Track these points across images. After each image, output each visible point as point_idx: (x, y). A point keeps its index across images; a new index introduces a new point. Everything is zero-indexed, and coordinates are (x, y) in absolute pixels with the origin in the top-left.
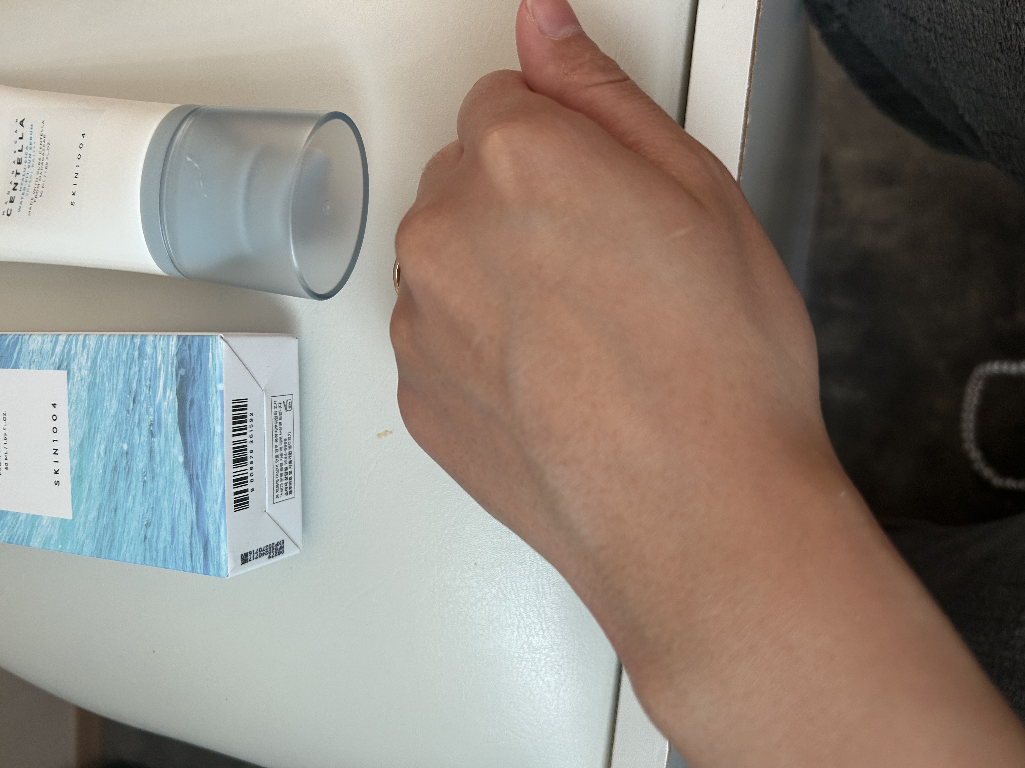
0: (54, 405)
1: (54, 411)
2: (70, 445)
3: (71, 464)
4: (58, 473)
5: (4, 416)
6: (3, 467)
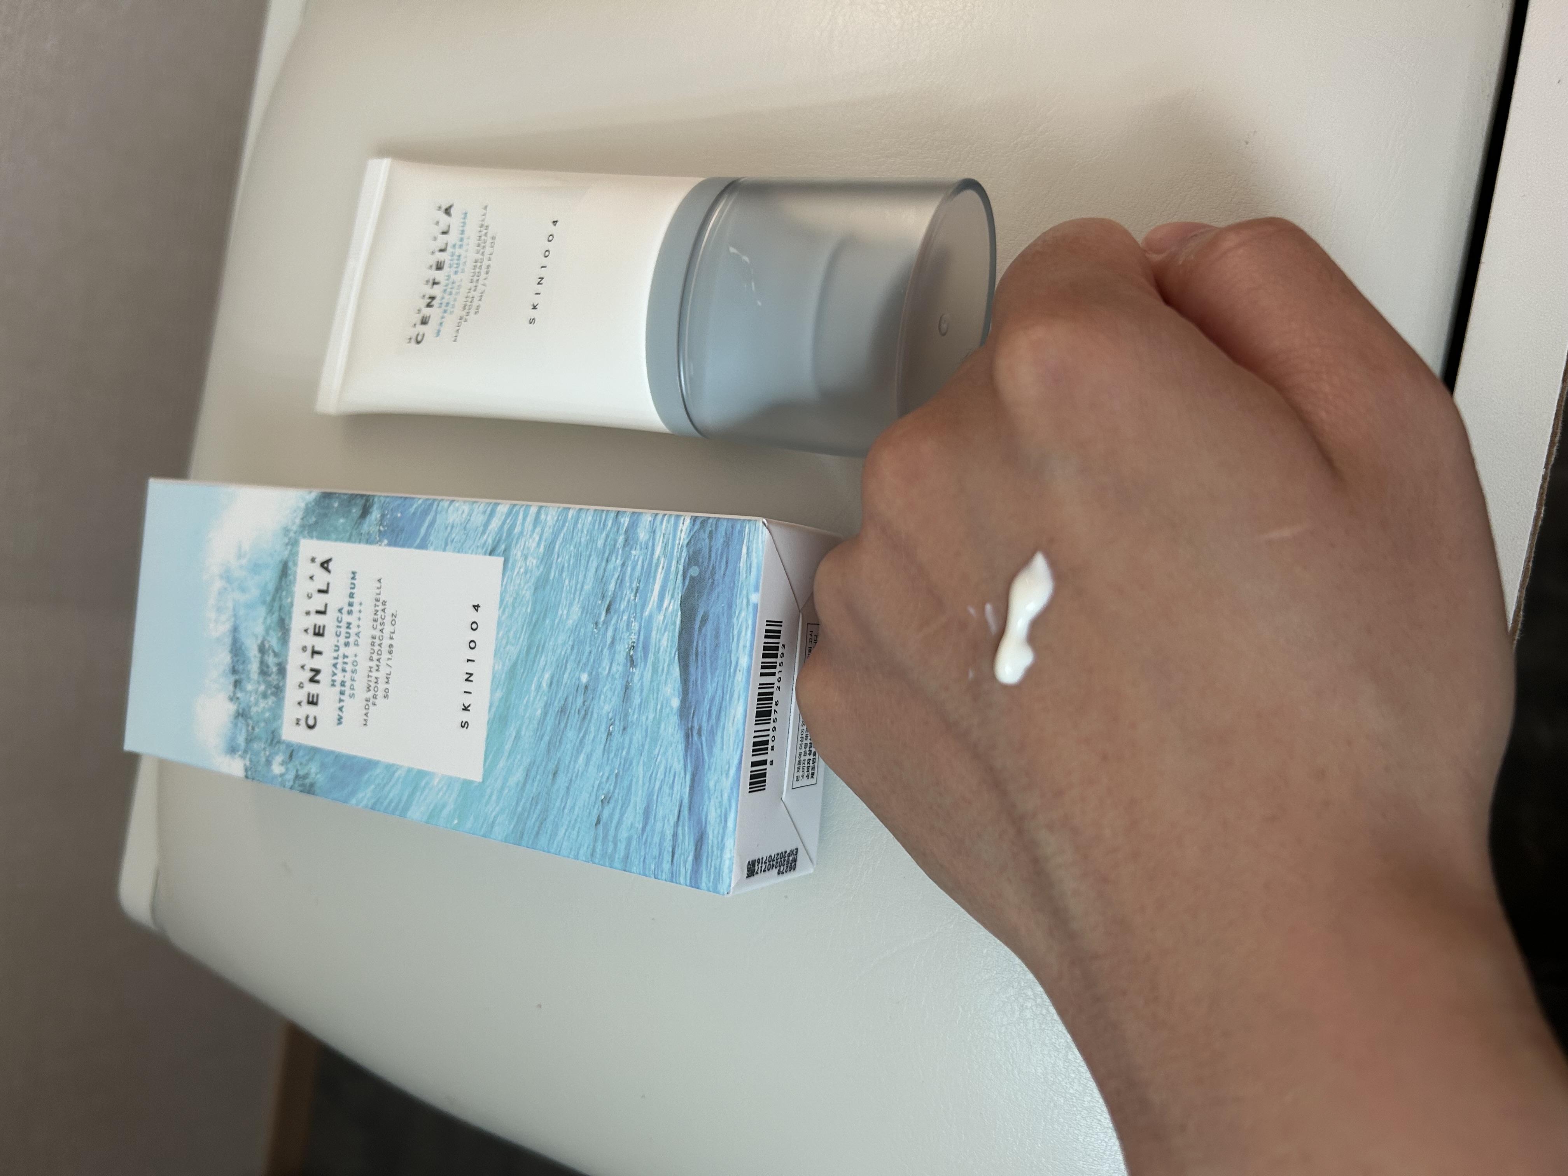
0: (476, 607)
1: (474, 616)
2: (494, 668)
3: (491, 697)
4: (469, 710)
5: (394, 618)
6: (380, 694)
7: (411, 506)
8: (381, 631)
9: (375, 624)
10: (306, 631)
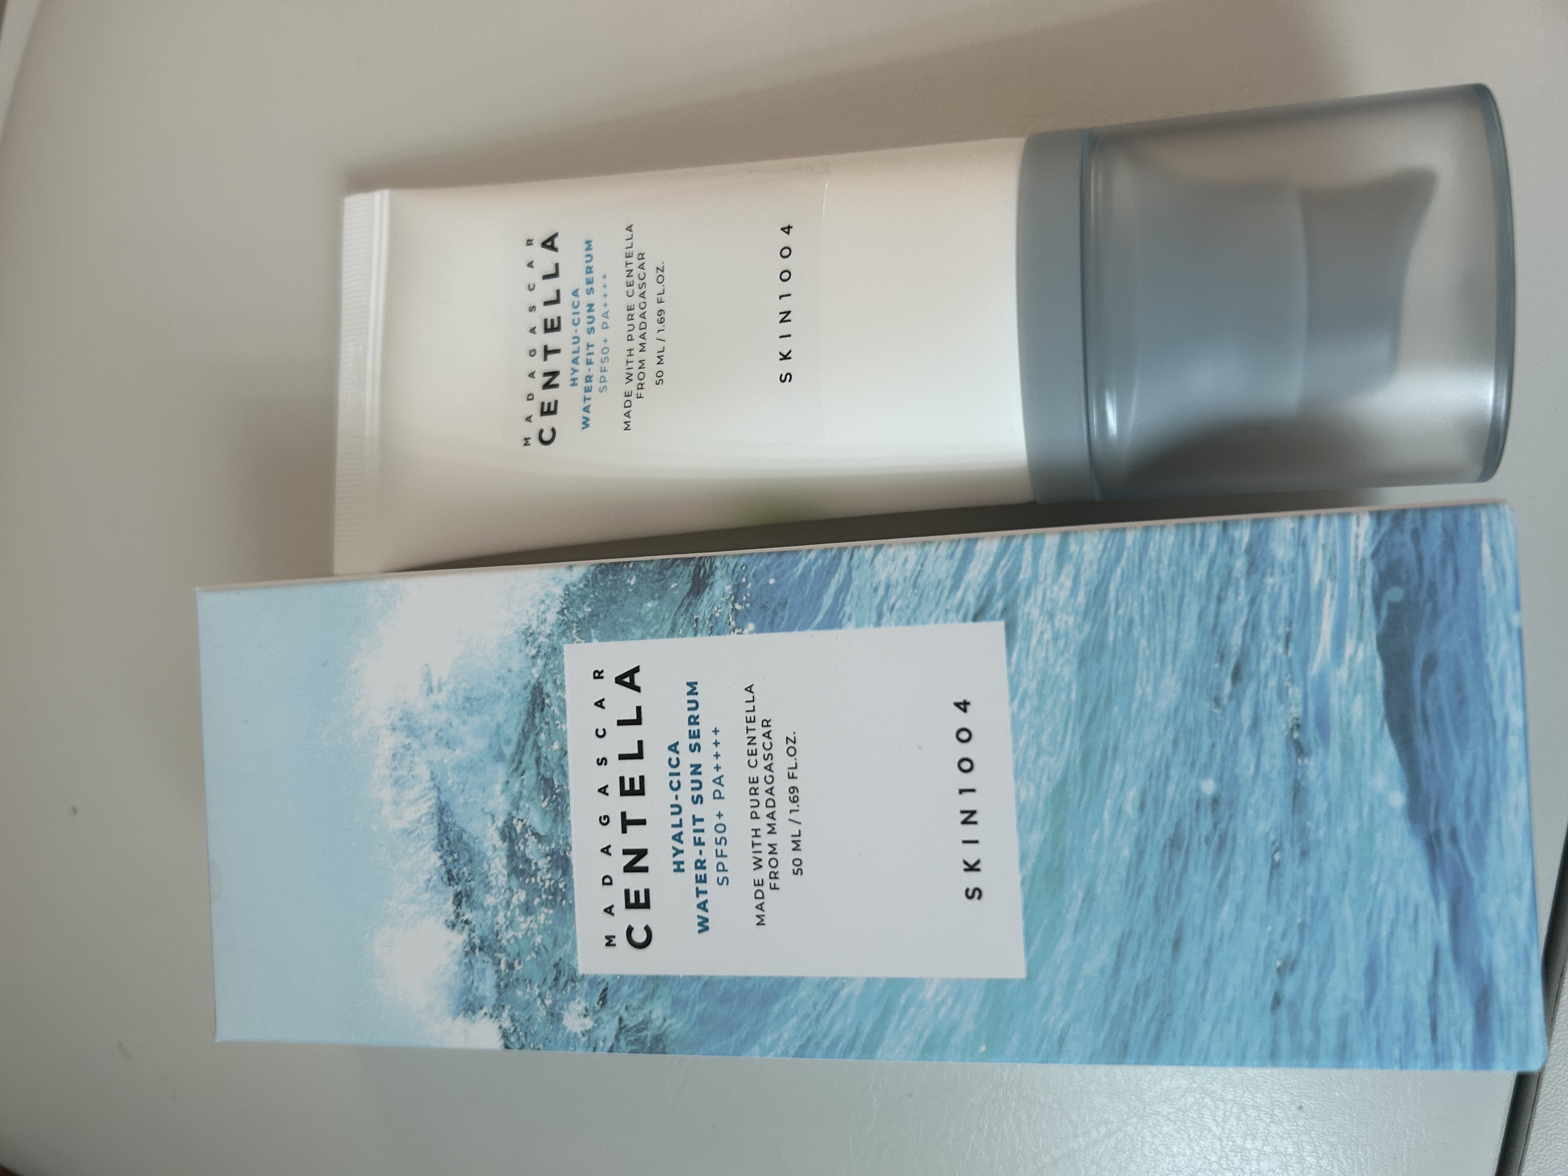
0: (963, 706)
1: (961, 719)
2: (1018, 795)
3: (1021, 844)
4: (979, 870)
5: (790, 744)
6: (785, 868)
7: (795, 564)
8: (769, 768)
9: (753, 759)
10: (603, 790)
